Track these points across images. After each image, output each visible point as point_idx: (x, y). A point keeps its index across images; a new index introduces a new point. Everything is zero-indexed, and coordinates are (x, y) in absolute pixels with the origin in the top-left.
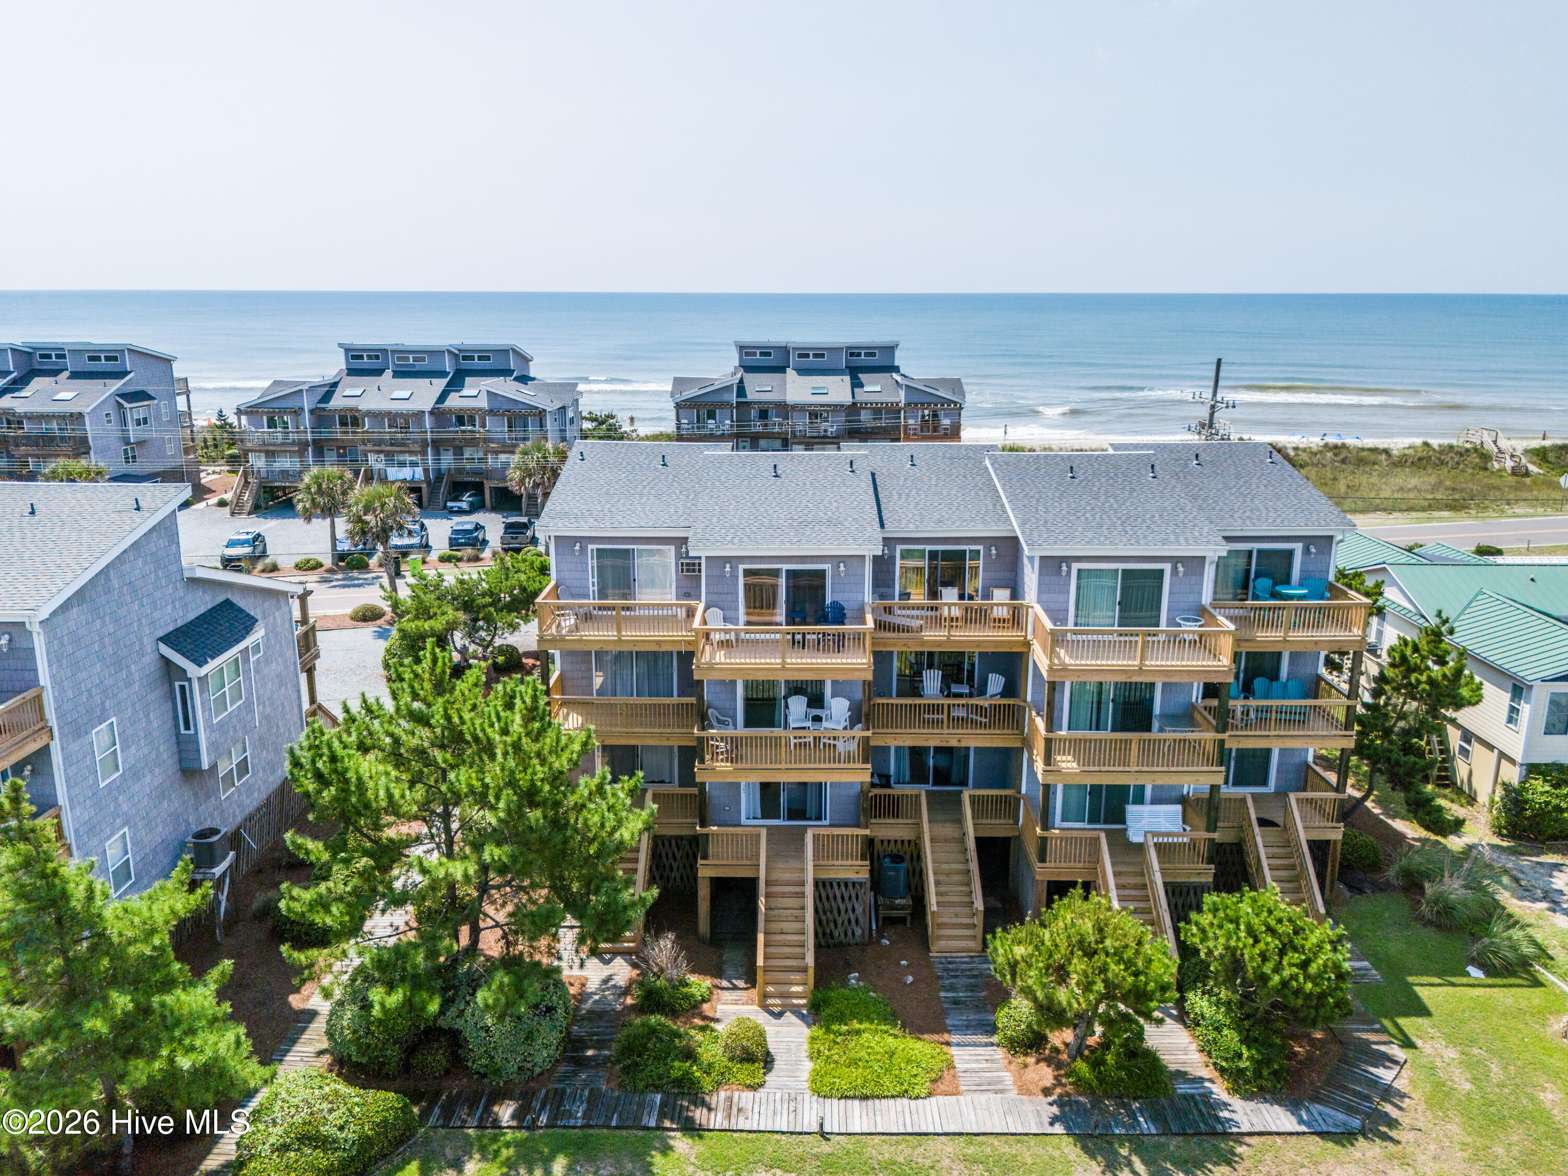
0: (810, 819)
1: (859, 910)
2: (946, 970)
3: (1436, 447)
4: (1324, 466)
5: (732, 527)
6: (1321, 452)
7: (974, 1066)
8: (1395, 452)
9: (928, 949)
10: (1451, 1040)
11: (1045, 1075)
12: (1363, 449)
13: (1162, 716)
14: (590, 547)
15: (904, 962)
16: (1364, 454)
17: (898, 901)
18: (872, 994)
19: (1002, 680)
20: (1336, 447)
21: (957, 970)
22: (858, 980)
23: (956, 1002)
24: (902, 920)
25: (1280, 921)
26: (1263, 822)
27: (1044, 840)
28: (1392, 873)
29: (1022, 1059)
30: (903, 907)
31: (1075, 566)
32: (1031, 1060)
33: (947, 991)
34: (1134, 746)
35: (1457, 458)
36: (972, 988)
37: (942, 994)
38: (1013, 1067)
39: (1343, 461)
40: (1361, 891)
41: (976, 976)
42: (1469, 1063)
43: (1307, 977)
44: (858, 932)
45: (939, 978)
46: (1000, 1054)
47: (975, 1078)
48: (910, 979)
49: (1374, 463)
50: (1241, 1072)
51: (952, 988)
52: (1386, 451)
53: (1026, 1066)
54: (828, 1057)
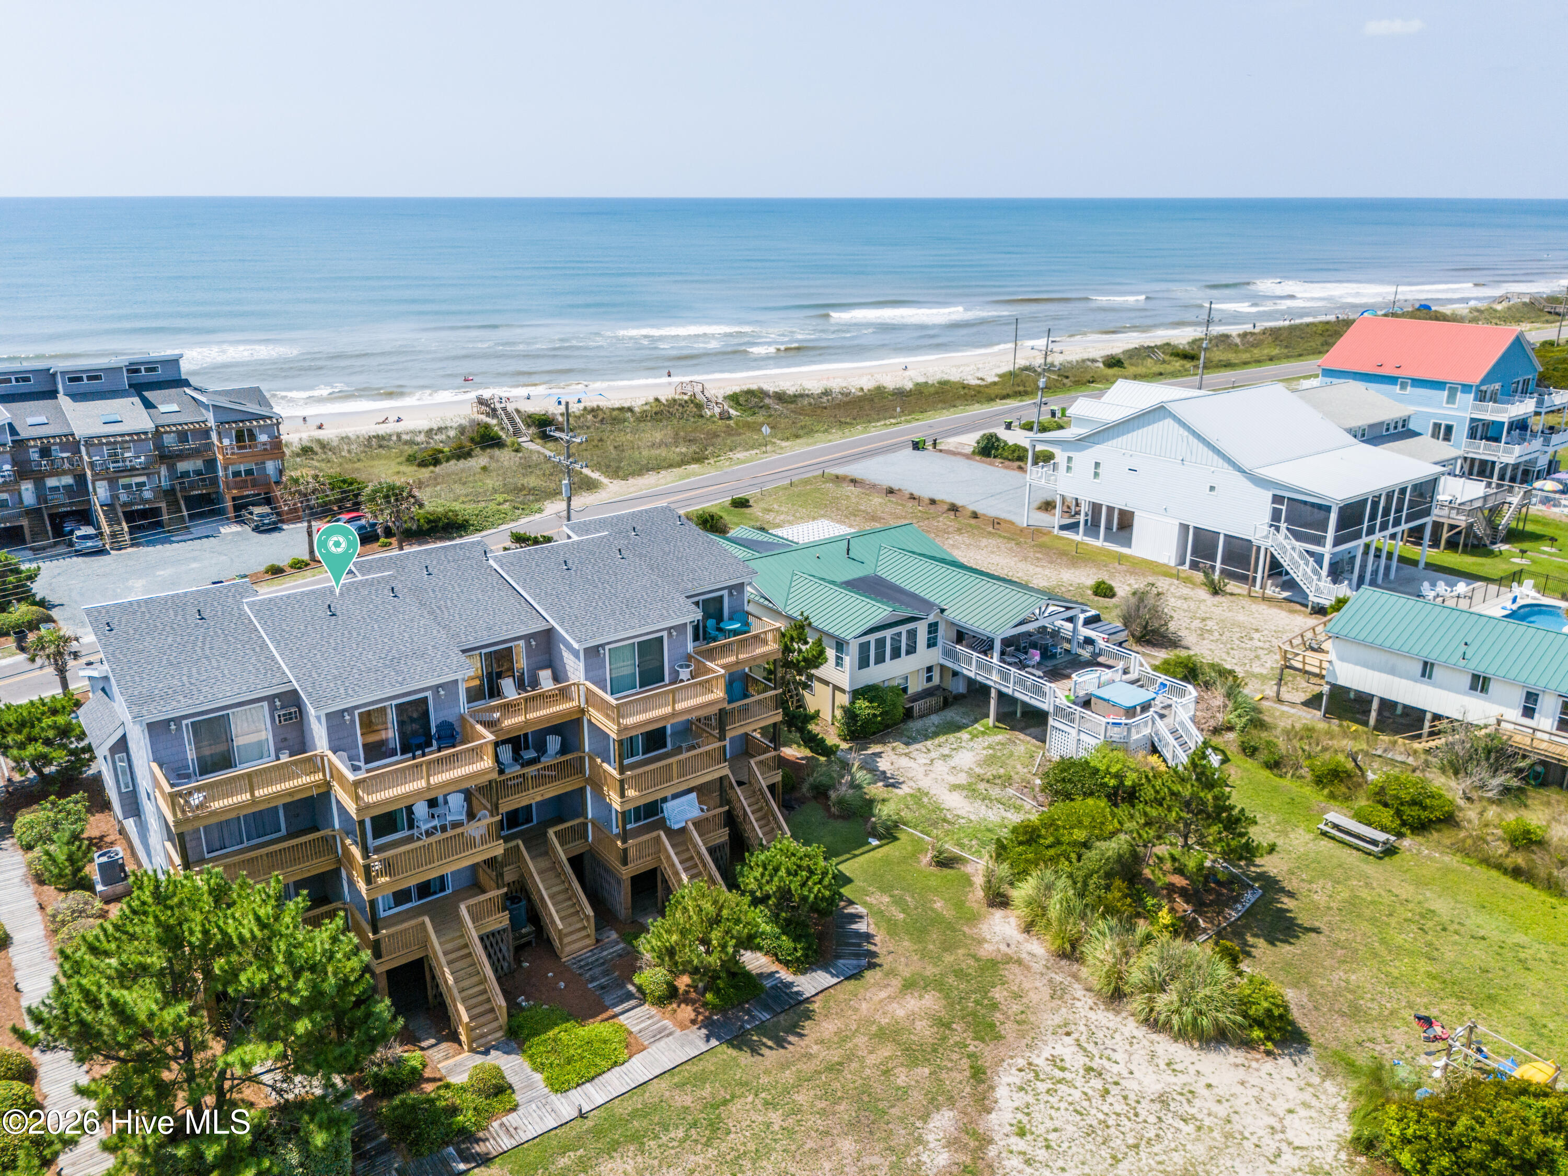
0: (435, 893)
1: (504, 949)
2: (581, 967)
3: (664, 401)
4: (588, 428)
5: (335, 678)
6: (583, 415)
7: (643, 1025)
8: (637, 409)
9: (558, 958)
10: (883, 890)
11: (687, 1012)
12: (613, 409)
13: (672, 734)
14: (184, 722)
15: (550, 974)
16: (615, 413)
17: (524, 931)
18: (545, 1007)
19: (559, 739)
20: (593, 410)
21: (587, 964)
22: (527, 1000)
23: (602, 987)
24: (529, 943)
25: (801, 859)
26: (740, 783)
27: (625, 851)
28: (805, 788)
29: (670, 1008)
30: (529, 934)
31: (607, 647)
32: (674, 1006)
33: (591, 982)
34: (675, 767)
35: (681, 409)
36: (606, 973)
37: (590, 986)
38: (667, 1015)
39: (602, 421)
40: (793, 808)
41: (603, 964)
42: (899, 902)
43: (825, 887)
44: (505, 965)
45: (580, 975)
46: (654, 1010)
47: (648, 1033)
48: (562, 985)
49: (625, 421)
50: (798, 959)
51: (593, 979)
52: (630, 410)
53: (675, 1011)
54: (551, 1064)
